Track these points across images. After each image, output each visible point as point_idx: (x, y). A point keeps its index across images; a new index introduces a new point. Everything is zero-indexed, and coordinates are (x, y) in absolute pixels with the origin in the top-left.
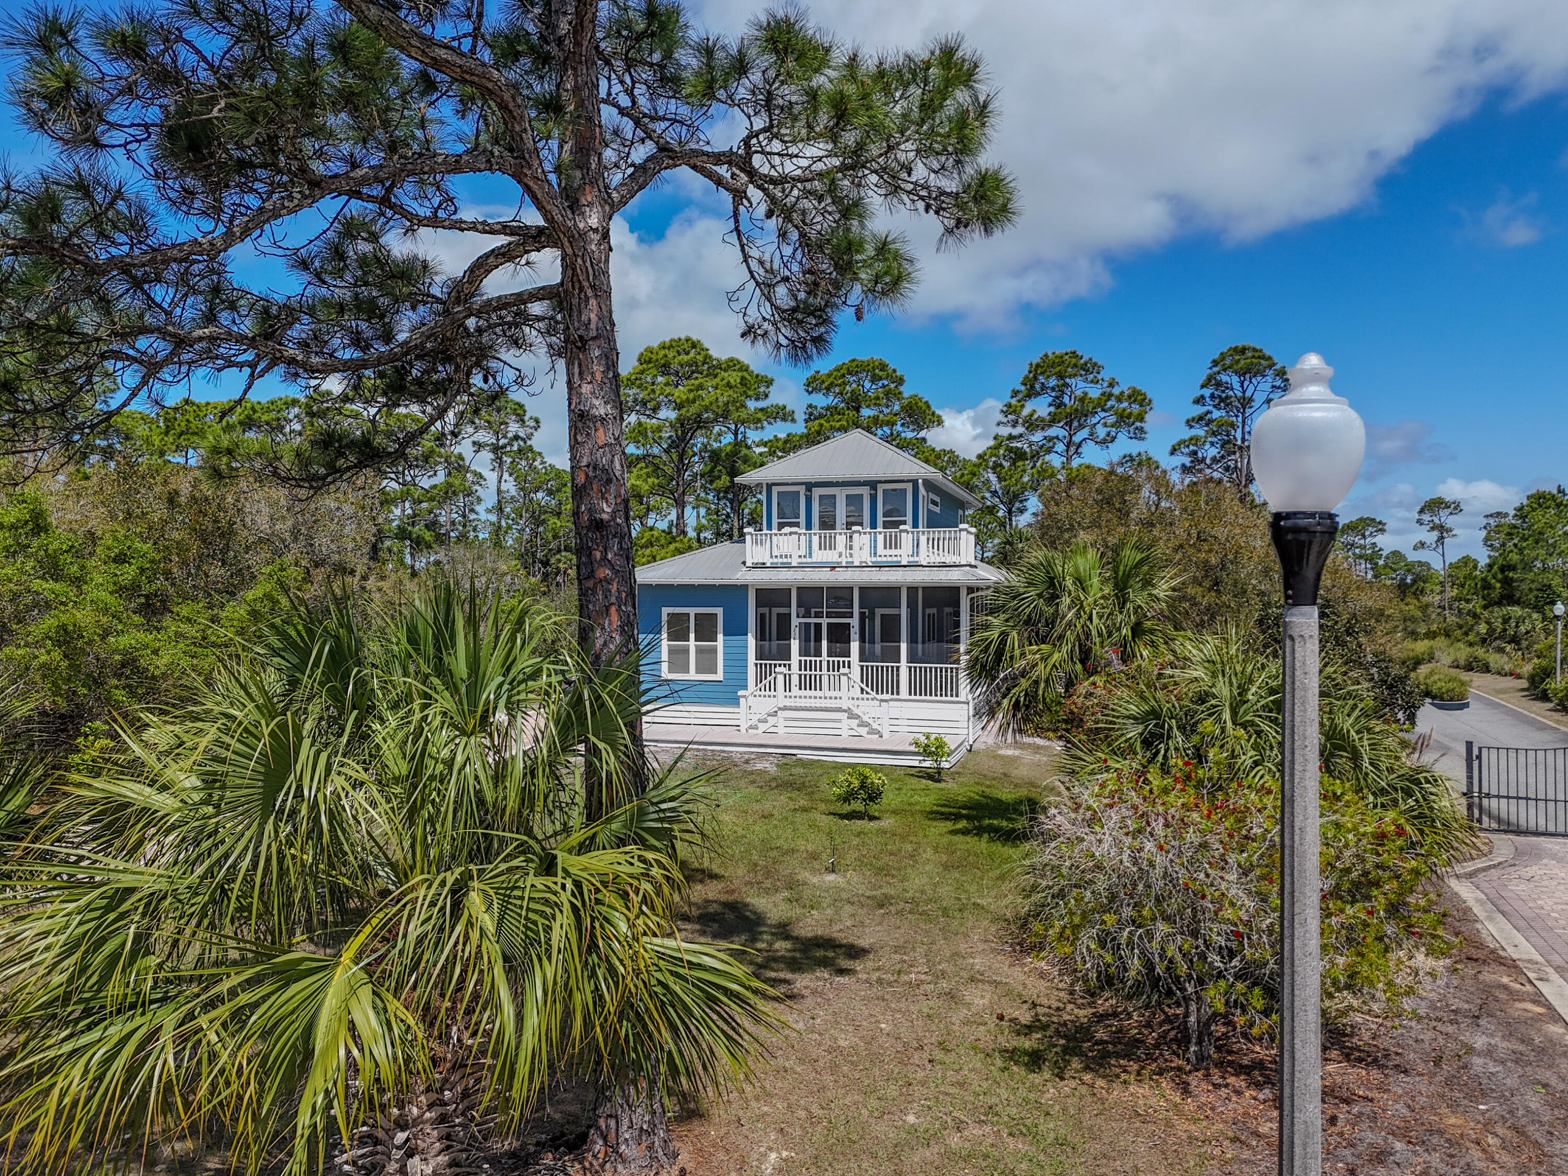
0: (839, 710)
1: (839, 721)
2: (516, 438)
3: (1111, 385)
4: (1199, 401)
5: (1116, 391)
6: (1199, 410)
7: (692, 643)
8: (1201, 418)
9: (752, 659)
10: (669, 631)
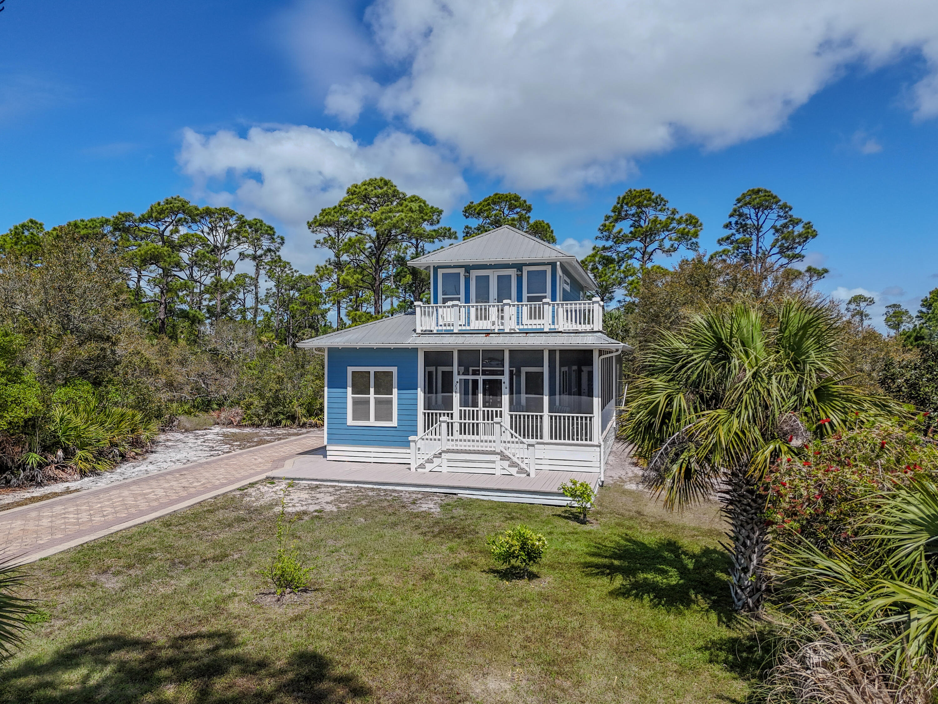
0: (493, 453)
1: (494, 462)
2: (269, 250)
3: (673, 213)
4: (728, 226)
5: (677, 217)
6: (728, 232)
7: (372, 396)
8: (728, 238)
9: (421, 409)
10: (353, 386)
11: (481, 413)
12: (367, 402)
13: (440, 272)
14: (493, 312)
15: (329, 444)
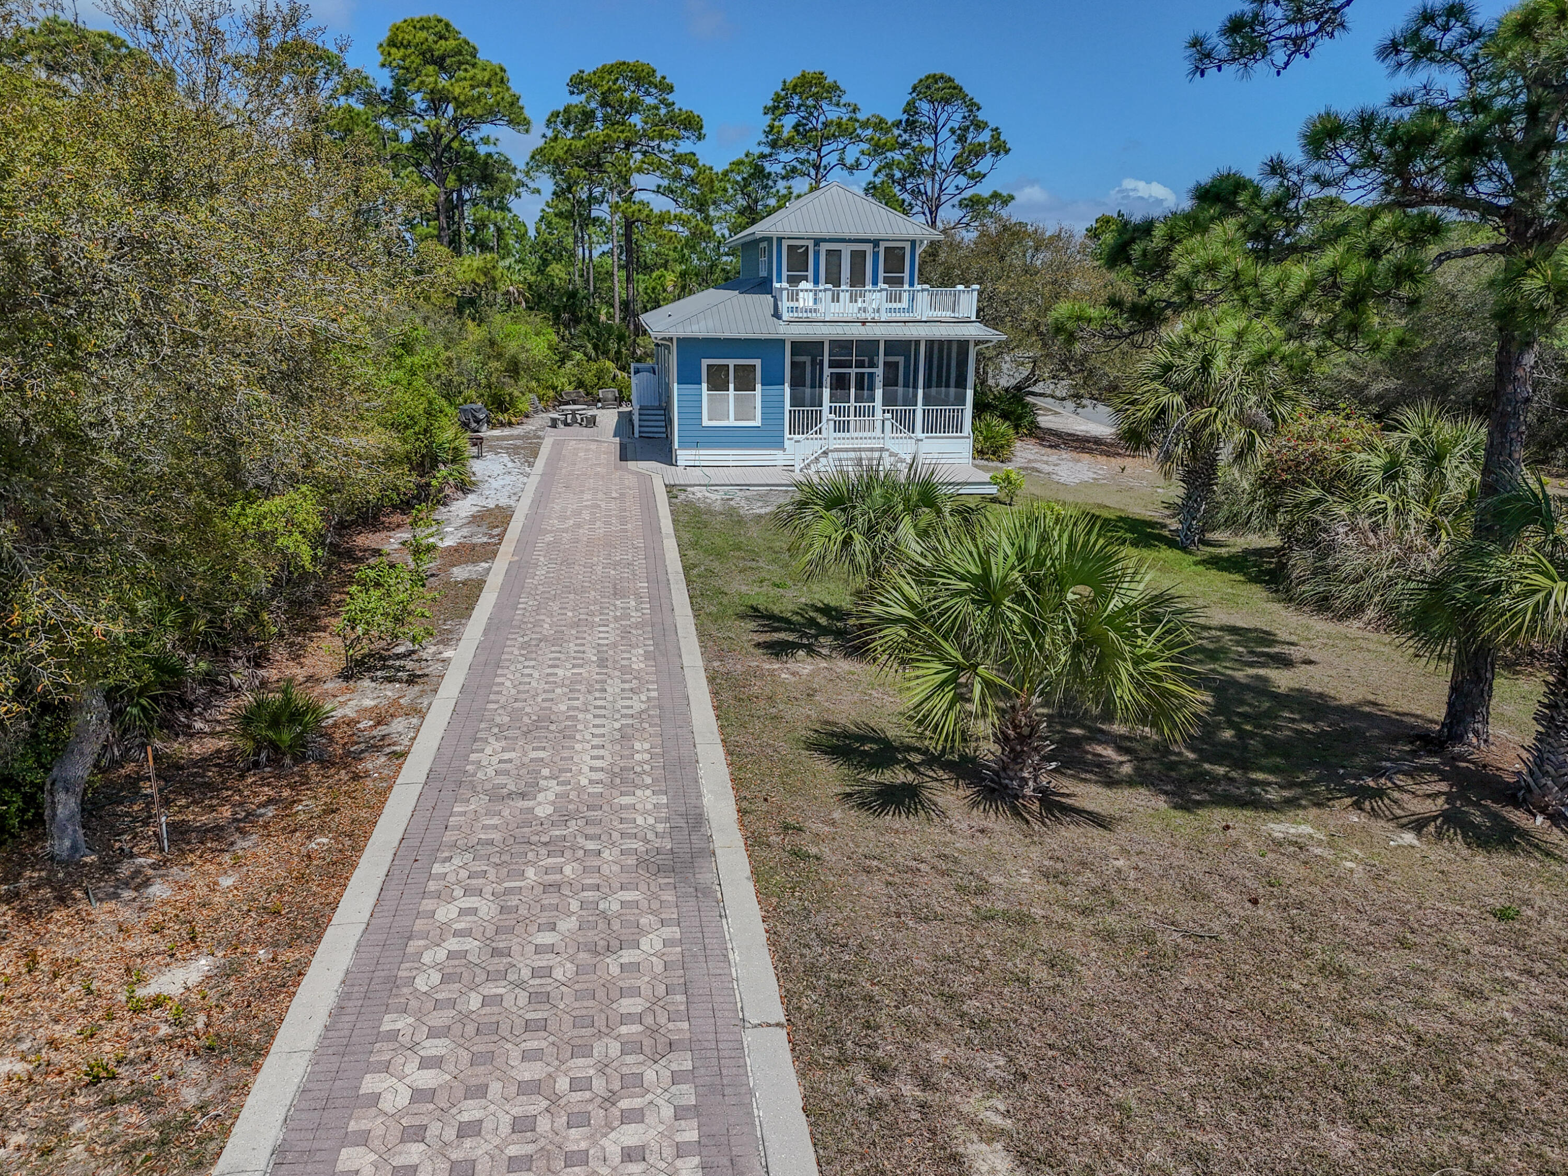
0: (882, 449)
7: (731, 393)
9: (787, 407)
10: (709, 382)
11: (852, 409)
12: (726, 399)
13: (785, 244)
15: (680, 447)
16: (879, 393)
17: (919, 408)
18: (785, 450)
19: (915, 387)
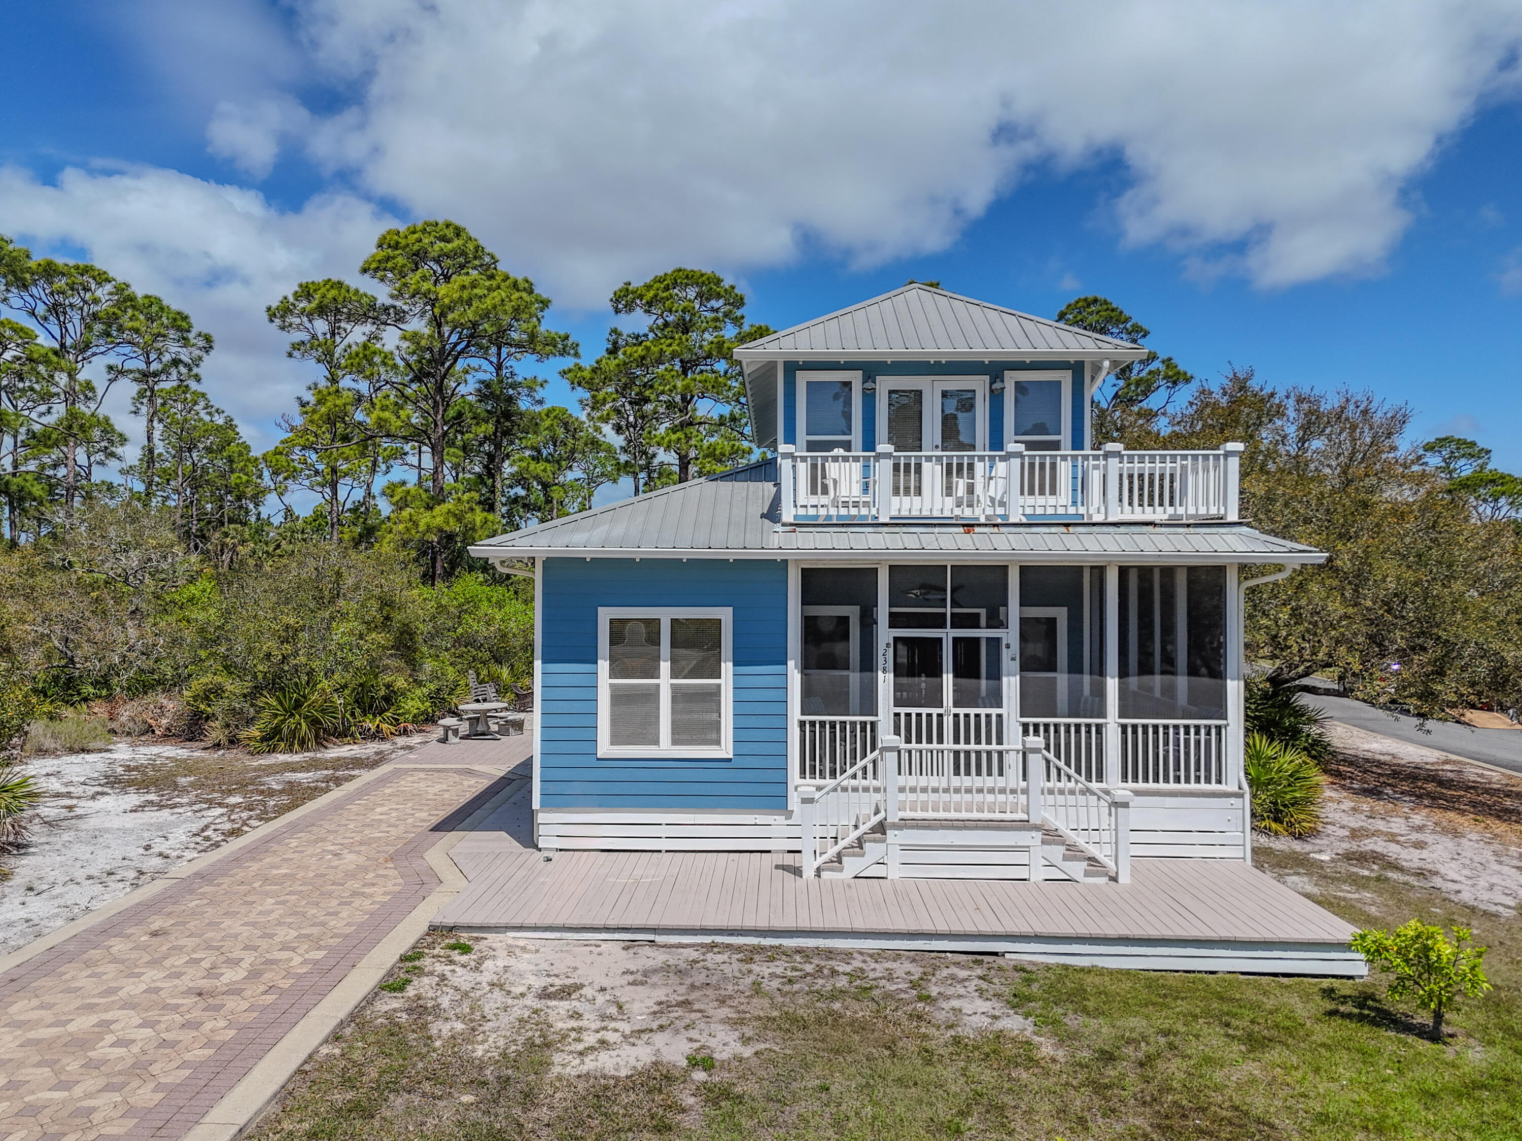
1: (1025, 849)
2: (176, 362)
9: (795, 713)
10: (613, 659)
11: (948, 722)
12: (653, 695)
13: (803, 378)
14: (932, 473)
15: (553, 801)
16: (1011, 685)
17: (1112, 721)
18: (789, 814)
19: (1100, 670)
